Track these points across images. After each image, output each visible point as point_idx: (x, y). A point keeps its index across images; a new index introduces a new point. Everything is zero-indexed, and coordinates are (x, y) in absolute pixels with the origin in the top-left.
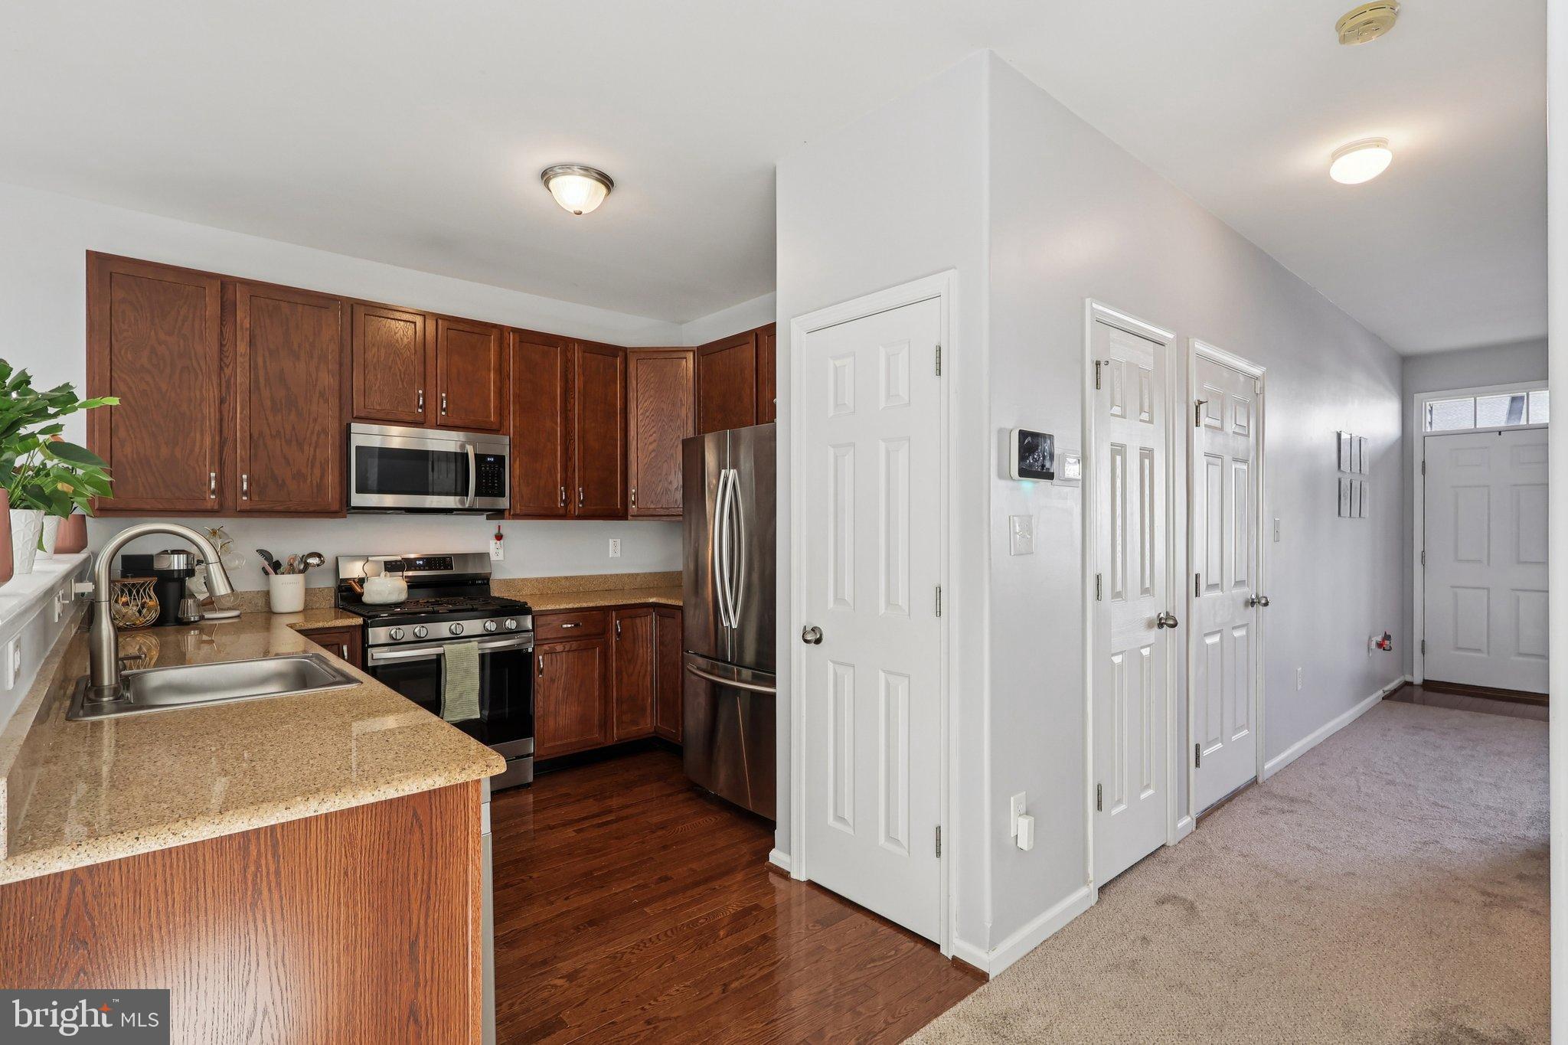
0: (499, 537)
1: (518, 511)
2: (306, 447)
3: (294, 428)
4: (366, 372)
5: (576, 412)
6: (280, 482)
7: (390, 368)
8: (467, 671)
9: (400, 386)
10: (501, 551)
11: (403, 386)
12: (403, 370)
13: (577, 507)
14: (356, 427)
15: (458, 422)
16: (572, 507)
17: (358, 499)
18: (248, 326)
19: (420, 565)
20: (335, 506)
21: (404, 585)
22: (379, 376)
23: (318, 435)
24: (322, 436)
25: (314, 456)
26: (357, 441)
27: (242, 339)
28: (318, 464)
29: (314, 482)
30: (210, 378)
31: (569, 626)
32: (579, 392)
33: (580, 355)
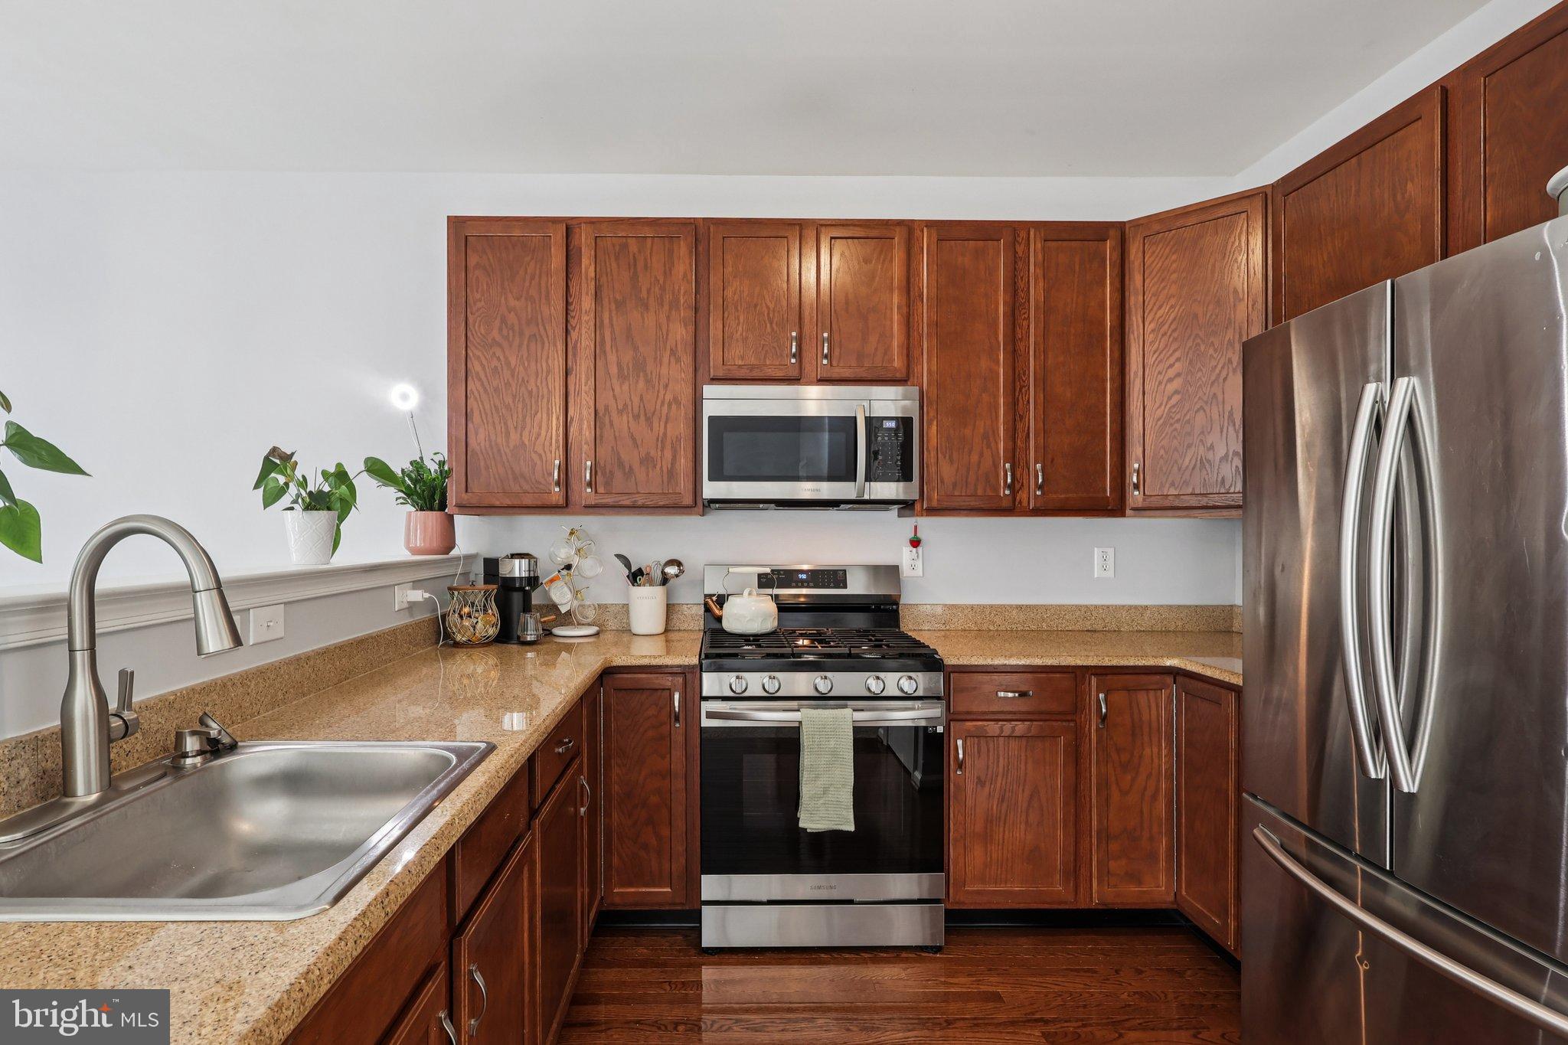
0: (915, 543)
1: (935, 504)
2: (655, 424)
3: (641, 399)
4: (726, 315)
5: (1032, 339)
6: (627, 470)
7: (756, 306)
8: (834, 753)
9: (769, 329)
10: (919, 563)
11: (773, 329)
12: (771, 306)
13: (1032, 494)
14: (709, 390)
15: (846, 373)
16: (1025, 496)
17: (712, 489)
18: (593, 275)
19: (802, 581)
20: (688, 500)
21: (772, 607)
22: (741, 320)
23: (670, 404)
24: (674, 407)
25: (665, 434)
26: (710, 409)
27: (587, 294)
28: (668, 446)
29: (665, 469)
30: (555, 345)
31: (1010, 695)
32: (1037, 308)
33: (1039, 245)
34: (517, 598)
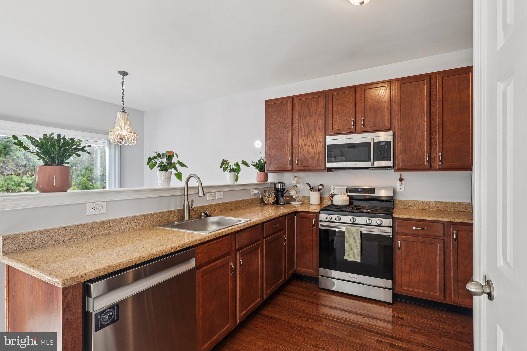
0: (401, 180)
1: (400, 168)
2: (314, 147)
3: (311, 141)
4: (333, 116)
5: (438, 112)
6: (307, 160)
7: (342, 112)
8: (355, 239)
9: (346, 119)
10: (403, 187)
11: (347, 119)
12: (347, 112)
13: (438, 163)
14: (327, 138)
15: (370, 129)
16: (435, 164)
17: (329, 165)
18: (298, 110)
19: (360, 191)
20: (323, 168)
21: (348, 198)
22: (338, 117)
23: (318, 142)
24: (319, 143)
25: (317, 150)
26: (328, 143)
27: (297, 115)
28: (318, 153)
29: (317, 159)
30: (289, 129)
31: (418, 228)
32: (439, 100)
33: (440, 79)
34: (280, 193)
